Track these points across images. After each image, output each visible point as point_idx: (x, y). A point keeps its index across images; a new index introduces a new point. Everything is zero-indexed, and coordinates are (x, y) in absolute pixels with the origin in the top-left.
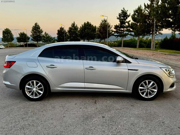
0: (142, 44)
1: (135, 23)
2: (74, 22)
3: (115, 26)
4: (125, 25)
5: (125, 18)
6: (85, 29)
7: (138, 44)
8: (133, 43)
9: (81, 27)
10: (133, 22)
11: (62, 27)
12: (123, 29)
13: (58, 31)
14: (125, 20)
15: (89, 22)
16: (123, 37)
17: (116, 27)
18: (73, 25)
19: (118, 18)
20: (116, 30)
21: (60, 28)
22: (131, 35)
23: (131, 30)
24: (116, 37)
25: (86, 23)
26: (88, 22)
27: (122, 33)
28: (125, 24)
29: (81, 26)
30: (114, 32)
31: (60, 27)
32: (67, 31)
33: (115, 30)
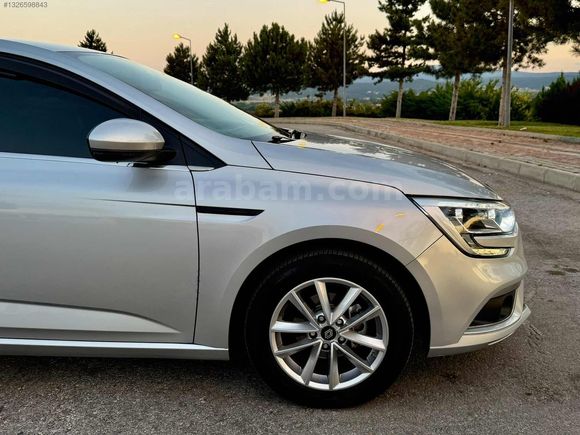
0: (473, 103)
1: (444, 23)
2: (227, 27)
3: (371, 37)
4: (408, 34)
5: (410, 6)
6: (266, 52)
7: (454, 105)
8: (437, 101)
9: (249, 43)
10: (437, 21)
11: (182, 46)
12: (400, 50)
13: (170, 59)
14: (410, 13)
15: (280, 25)
16: (401, 81)
17: (376, 41)
18: (223, 36)
19: (382, 9)
20: (374, 55)
21: (178, 50)
22: (428, 70)
23: (431, 51)
24: (377, 79)
25: (270, 27)
26: (276, 27)
27: (397, 63)
28: (410, 31)
29: (252, 40)
30: (370, 59)
31: (178, 45)
32: (200, 60)
33: (370, 53)
